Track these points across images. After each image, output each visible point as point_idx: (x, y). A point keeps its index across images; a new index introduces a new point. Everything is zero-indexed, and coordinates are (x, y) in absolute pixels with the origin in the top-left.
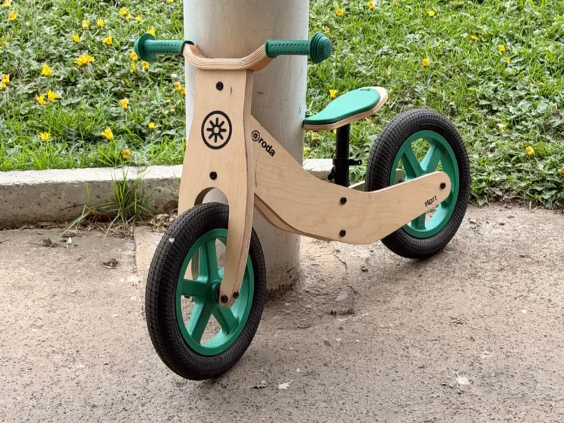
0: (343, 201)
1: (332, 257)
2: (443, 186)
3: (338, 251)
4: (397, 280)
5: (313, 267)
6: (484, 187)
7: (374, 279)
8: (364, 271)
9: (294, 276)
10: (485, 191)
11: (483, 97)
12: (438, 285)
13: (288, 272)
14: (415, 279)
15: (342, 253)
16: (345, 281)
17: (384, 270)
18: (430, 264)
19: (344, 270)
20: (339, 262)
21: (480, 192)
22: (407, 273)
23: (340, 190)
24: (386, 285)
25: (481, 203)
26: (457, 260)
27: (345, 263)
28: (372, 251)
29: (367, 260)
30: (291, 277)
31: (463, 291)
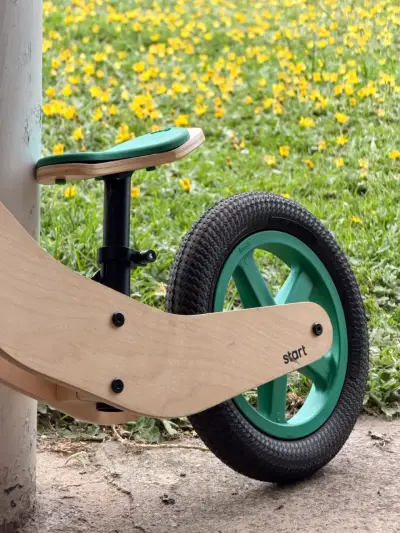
0: (118, 320)
1: (104, 486)
2: (317, 330)
3: (116, 476)
4: (233, 514)
5: (64, 501)
6: (393, 387)
7: (189, 514)
8: (166, 502)
9: (20, 506)
10: (396, 393)
11: (381, 283)
12: (317, 521)
13: (8, 491)
14: (270, 512)
15: (123, 479)
16: (128, 521)
17: (208, 501)
18: (299, 492)
19: (127, 505)
20: (117, 493)
21: (388, 395)
22: (254, 505)
23: (111, 300)
24: (211, 521)
25: (389, 413)
26: (350, 486)
27: (129, 493)
28: (183, 475)
29: (173, 488)
30: (13, 505)
31: (367, 529)
